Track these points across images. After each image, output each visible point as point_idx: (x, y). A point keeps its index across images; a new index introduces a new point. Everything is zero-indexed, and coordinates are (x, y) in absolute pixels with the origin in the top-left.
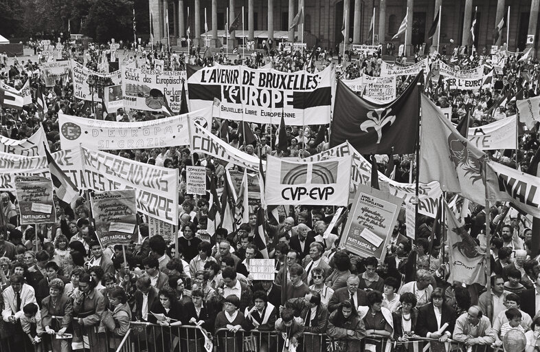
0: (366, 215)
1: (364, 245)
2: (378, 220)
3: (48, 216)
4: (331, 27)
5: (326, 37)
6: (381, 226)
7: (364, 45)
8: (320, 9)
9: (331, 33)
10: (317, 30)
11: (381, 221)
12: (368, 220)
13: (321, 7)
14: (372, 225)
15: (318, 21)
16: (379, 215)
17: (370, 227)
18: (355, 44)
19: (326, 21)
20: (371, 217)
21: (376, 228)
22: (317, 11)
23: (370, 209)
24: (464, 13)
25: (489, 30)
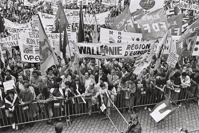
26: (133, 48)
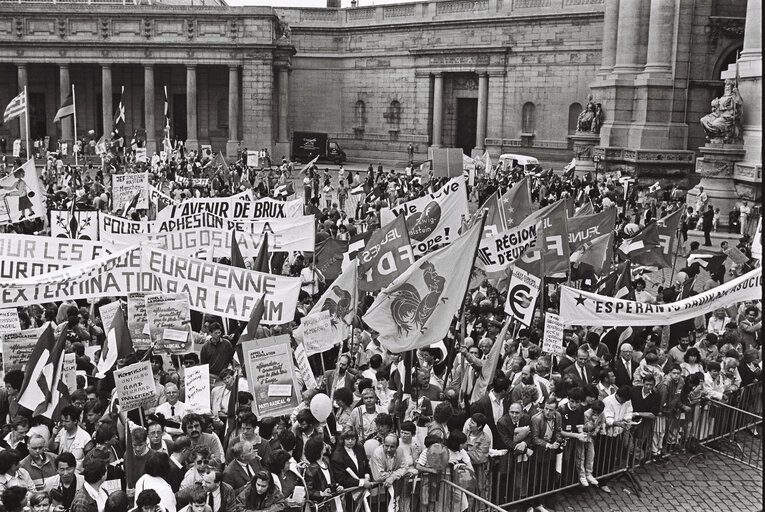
0: (264, 372)
1: (277, 402)
2: (278, 369)
6: (282, 372)
11: (280, 368)
12: (268, 375)
14: (274, 377)
16: (275, 363)
17: (273, 381)
20: (270, 370)
21: (279, 378)
23: (265, 362)
24: (101, 95)
25: (135, 117)
26: (507, 244)
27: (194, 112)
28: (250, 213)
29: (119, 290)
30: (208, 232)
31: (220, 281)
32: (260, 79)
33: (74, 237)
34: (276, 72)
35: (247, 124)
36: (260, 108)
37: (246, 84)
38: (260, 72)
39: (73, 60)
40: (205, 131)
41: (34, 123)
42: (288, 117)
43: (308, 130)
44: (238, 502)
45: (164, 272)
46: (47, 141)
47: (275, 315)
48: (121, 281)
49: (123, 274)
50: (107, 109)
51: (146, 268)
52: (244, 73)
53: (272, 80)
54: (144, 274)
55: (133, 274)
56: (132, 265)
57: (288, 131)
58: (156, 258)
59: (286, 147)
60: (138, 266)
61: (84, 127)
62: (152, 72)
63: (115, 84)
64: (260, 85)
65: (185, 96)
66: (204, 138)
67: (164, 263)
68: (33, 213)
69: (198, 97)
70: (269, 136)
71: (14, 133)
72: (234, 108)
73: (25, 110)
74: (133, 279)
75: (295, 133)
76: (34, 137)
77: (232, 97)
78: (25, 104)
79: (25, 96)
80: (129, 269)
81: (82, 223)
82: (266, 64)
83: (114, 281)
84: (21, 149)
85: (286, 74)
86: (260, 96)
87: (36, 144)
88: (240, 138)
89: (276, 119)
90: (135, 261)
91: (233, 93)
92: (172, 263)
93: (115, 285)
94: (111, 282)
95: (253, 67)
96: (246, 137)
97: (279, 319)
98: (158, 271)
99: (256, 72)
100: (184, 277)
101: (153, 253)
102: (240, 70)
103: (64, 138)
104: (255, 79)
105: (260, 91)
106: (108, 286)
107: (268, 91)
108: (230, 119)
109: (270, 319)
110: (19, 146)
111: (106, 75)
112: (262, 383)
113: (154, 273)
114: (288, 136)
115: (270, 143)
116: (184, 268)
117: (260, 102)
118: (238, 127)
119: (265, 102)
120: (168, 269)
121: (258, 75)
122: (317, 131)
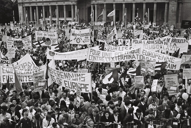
0: (170, 83)
1: (172, 91)
2: (173, 83)
3: (44, 87)
4: (86, 16)
5: (85, 19)
6: (175, 84)
7: (99, 22)
8: (82, 10)
9: (86, 18)
10: (81, 17)
11: (174, 82)
12: (170, 84)
13: (82, 9)
14: (172, 85)
15: (82, 14)
16: (173, 81)
17: (172, 86)
18: (96, 22)
19: (85, 14)
20: (171, 83)
22: (81, 10)
23: (170, 81)
24: (132, 10)
25: (140, 16)
27: (155, 14)
28: (170, 41)
29: (135, 59)
30: (159, 45)
31: (160, 58)
32: (174, 6)
33: (124, 45)
34: (178, 4)
35: (169, 18)
36: (173, 14)
37: (169, 7)
38: (174, 4)
39: (126, 2)
40: (158, 20)
41: (116, 18)
42: (181, 16)
43: (186, 20)
44: (161, 116)
45: (146, 55)
46: (119, 22)
47: (174, 68)
48: (136, 56)
49: (137, 55)
50: (134, 14)
51: (141, 54)
52: (169, 4)
53: (177, 6)
54: (141, 55)
55: (138, 55)
56: (138, 53)
57: (181, 20)
58: (144, 51)
59: (180, 24)
60: (140, 53)
61: (128, 19)
62: (145, 5)
63: (136, 8)
64: (174, 8)
65: (153, 11)
66: (157, 22)
67: (146, 53)
68: (116, 39)
69: (157, 11)
70: (175, 21)
71: (112, 20)
72: (166, 14)
73: (115, 14)
74: (139, 56)
75: (183, 21)
76: (116, 21)
77: (166, 11)
78: (115, 13)
79: (115, 11)
80: (137, 54)
81: (126, 42)
82: (176, 2)
83: (134, 56)
84: (113, 24)
85: (181, 4)
86: (173, 10)
87: (117, 23)
88: (167, 22)
89: (177, 17)
90: (139, 52)
91: (166, 10)
92: (148, 53)
93: (135, 57)
94: (134, 57)
95: (172, 3)
96: (169, 21)
97: (175, 69)
98: (144, 55)
99: (172, 4)
100: (150, 56)
101: (143, 50)
102: (168, 4)
103: (123, 21)
104: (172, 6)
105: (173, 9)
106: (133, 57)
107: (176, 9)
108: (165, 17)
109: (173, 69)
110: (113, 23)
111: (134, 6)
112: (169, 86)
113: (143, 55)
114: (180, 21)
115: (175, 23)
116: (151, 54)
117: (173, 12)
118: (167, 19)
119: (175, 12)
120: (147, 54)
121: (173, 5)
122: (189, 20)
